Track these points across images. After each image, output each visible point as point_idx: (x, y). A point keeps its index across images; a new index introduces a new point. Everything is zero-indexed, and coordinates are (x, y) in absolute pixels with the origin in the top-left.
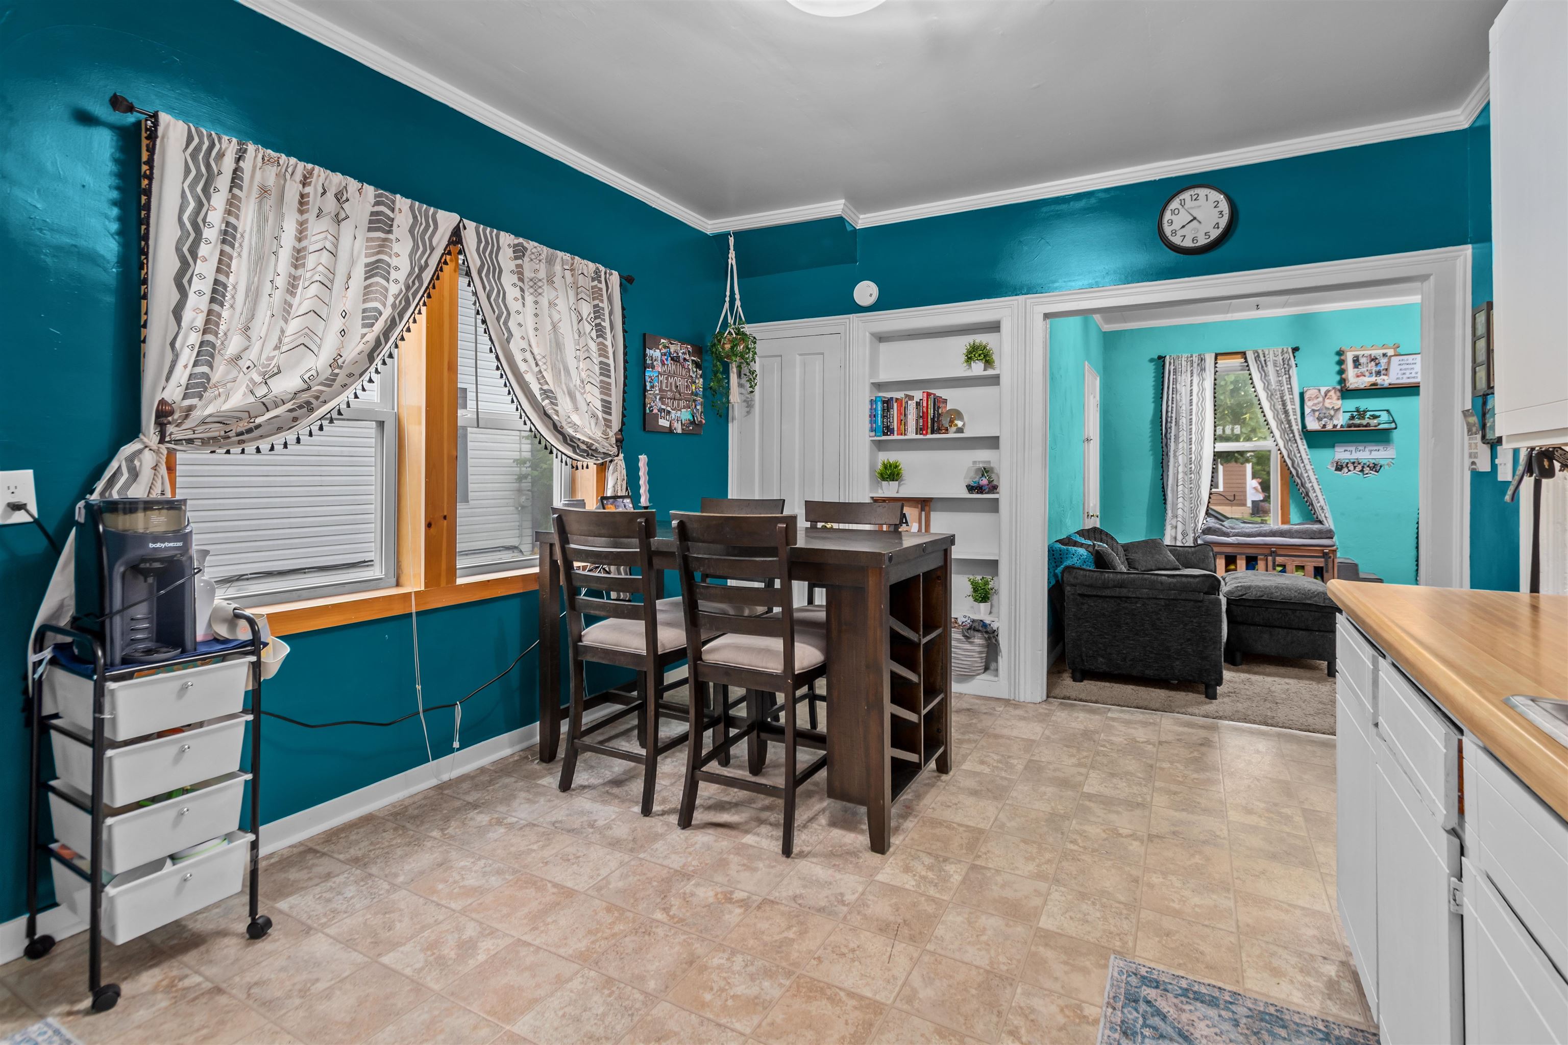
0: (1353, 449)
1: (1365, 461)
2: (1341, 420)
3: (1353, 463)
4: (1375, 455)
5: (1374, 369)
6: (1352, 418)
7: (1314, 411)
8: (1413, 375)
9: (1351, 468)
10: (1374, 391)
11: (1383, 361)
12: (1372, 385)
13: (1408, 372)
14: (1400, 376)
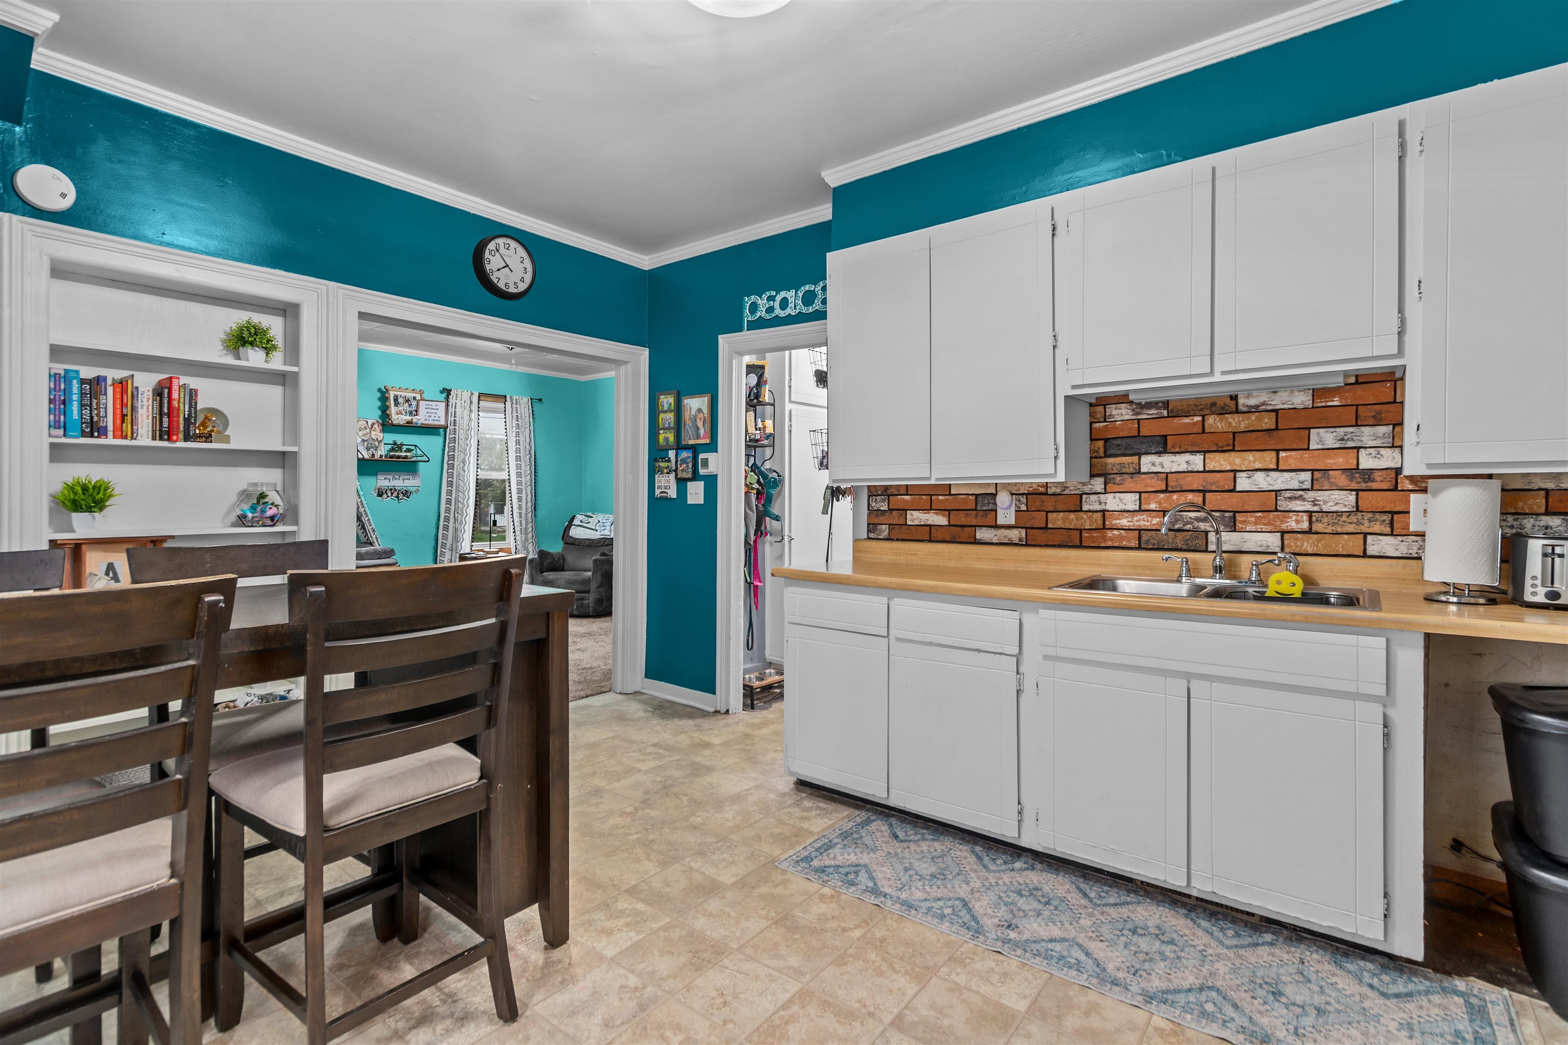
0: (391, 477)
1: (399, 488)
2: (382, 451)
3: (391, 490)
4: (407, 483)
5: (408, 409)
6: (393, 450)
7: (363, 441)
8: (437, 418)
9: (389, 494)
10: (410, 428)
11: (414, 403)
12: (407, 423)
13: (433, 415)
14: (427, 418)
